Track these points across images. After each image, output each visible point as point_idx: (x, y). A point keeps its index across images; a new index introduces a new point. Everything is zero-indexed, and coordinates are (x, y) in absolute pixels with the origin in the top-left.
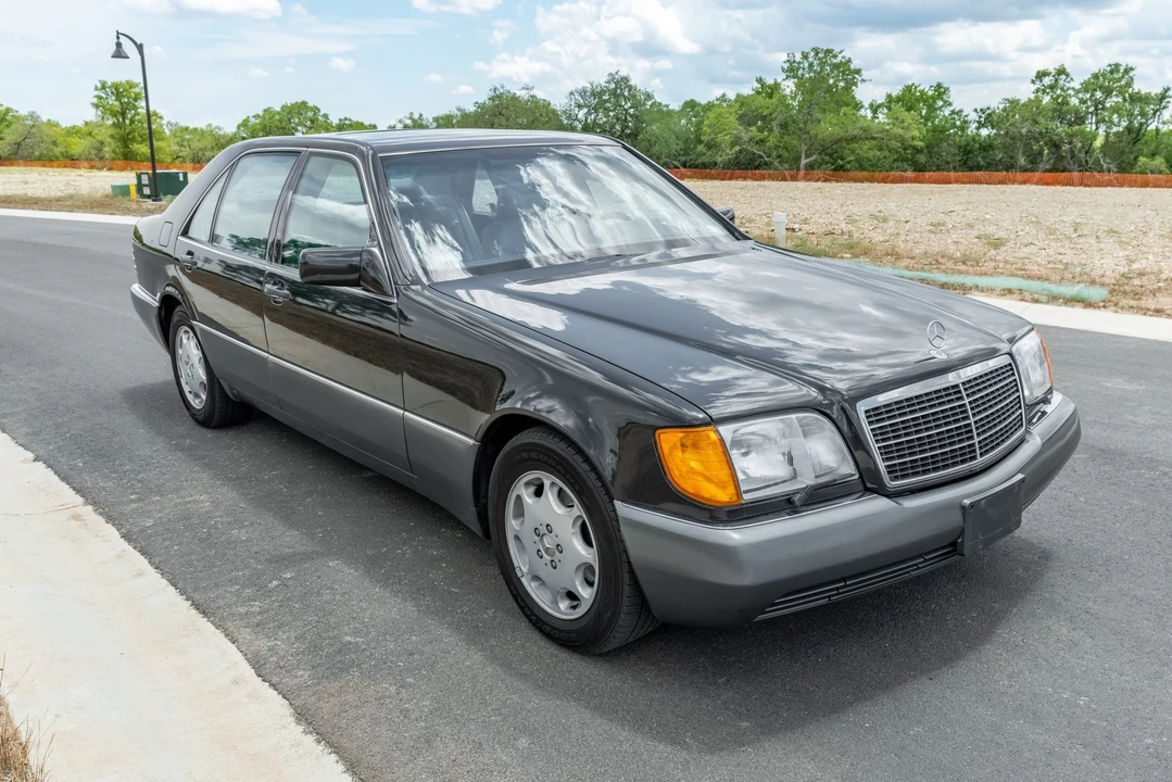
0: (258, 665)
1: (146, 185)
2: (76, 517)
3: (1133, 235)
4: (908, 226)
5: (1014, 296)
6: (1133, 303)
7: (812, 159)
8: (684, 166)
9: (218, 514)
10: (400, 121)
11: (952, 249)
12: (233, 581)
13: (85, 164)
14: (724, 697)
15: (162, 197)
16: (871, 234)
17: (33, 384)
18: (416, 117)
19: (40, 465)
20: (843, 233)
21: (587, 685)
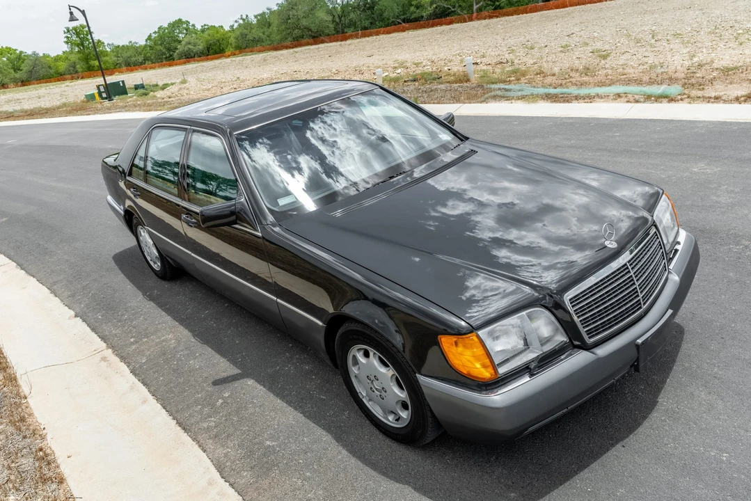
0: (220, 469)
1: (103, 92)
2: (104, 359)
3: (690, 34)
4: (547, 50)
5: (622, 99)
6: (700, 93)
7: (480, 5)
8: (404, 21)
9: (181, 348)
10: (236, 21)
11: (577, 64)
12: (197, 402)
13: (69, 76)
14: (496, 473)
15: (113, 97)
16: (525, 59)
17: (66, 257)
18: (244, 17)
19: (78, 319)
20: (507, 62)
21: (412, 470)
